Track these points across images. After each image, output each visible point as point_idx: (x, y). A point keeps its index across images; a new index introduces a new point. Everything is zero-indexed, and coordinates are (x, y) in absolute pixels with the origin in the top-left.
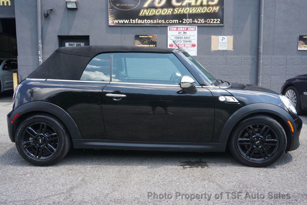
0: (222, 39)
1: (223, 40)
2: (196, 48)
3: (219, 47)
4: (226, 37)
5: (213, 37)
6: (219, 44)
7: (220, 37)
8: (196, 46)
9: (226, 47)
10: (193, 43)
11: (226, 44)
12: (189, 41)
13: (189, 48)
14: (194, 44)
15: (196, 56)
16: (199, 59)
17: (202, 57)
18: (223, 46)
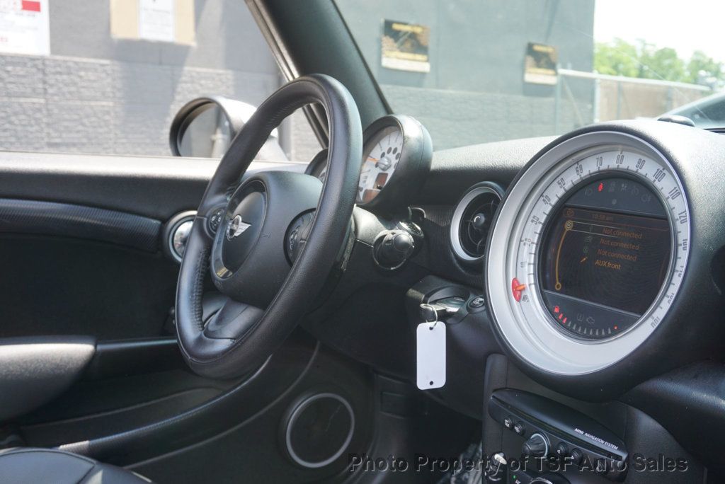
2: (43, 17)
3: (145, 26)
8: (44, 7)
13: (11, 17)
15: (48, 59)
16: (59, 69)
17: (71, 64)
18: (159, 26)
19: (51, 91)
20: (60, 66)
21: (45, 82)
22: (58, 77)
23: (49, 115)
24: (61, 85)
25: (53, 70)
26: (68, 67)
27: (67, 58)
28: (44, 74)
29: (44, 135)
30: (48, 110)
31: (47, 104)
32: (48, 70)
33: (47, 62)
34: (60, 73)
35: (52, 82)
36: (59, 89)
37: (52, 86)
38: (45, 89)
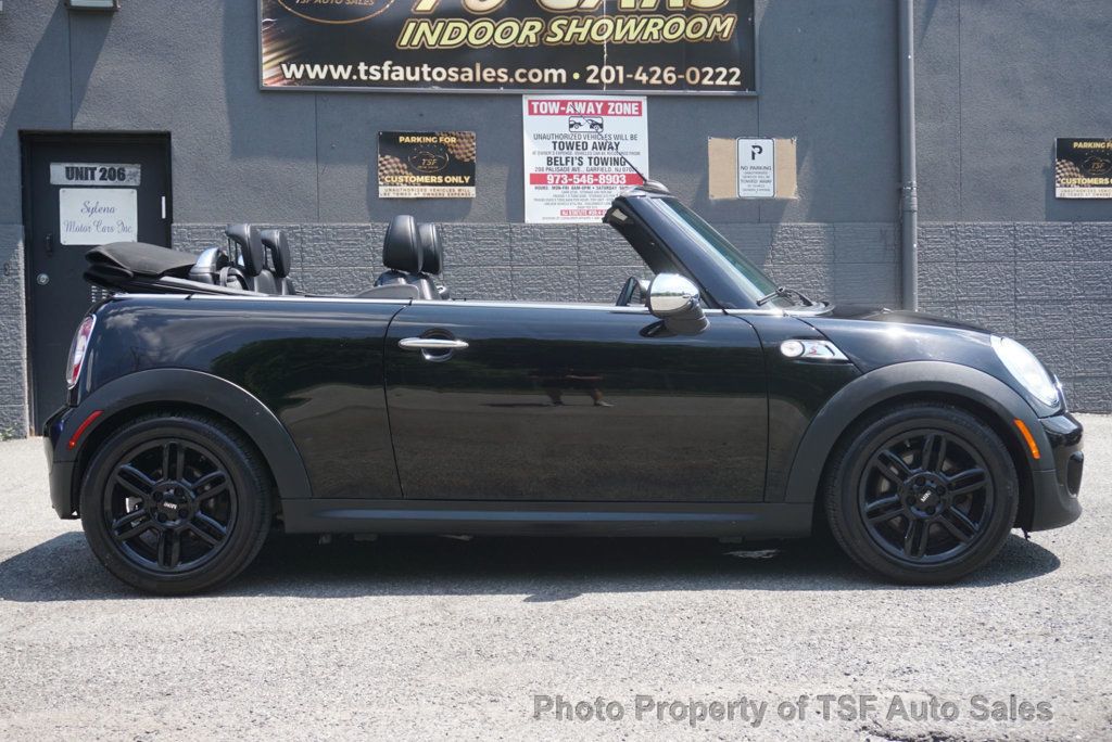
0: (753, 154)
1: (757, 156)
3: (743, 186)
4: (766, 144)
5: (715, 144)
6: (742, 172)
7: (746, 145)
9: (770, 186)
10: (630, 169)
11: (770, 173)
12: (616, 162)
13: (618, 191)
14: (635, 172)
18: (758, 183)
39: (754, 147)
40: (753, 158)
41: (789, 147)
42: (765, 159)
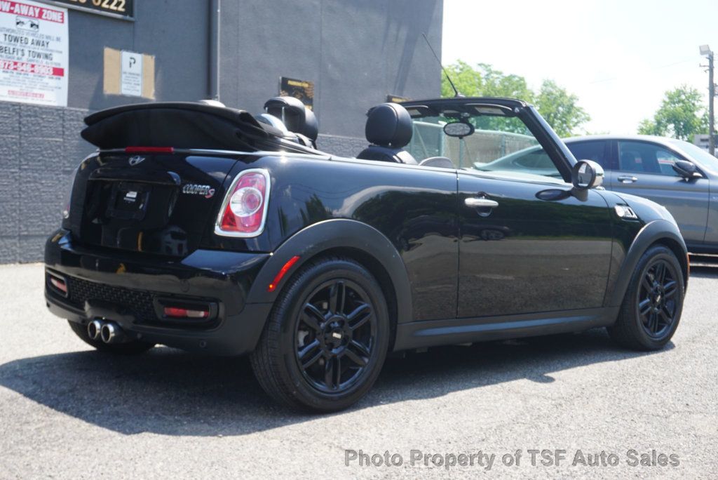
0: (131, 64)
1: (133, 65)
2: (65, 80)
3: (124, 86)
4: (138, 57)
5: (109, 52)
6: (124, 76)
7: (126, 55)
8: (66, 72)
9: (139, 88)
10: (55, 64)
11: (140, 79)
12: (46, 56)
13: (46, 80)
14: (58, 67)
15: (66, 110)
16: (72, 117)
17: (79, 113)
18: (133, 85)
19: (67, 133)
20: (72, 114)
21: (63, 127)
22: (71, 123)
23: (65, 151)
24: (73, 129)
25: (69, 118)
26: (77, 116)
27: (78, 109)
28: (64, 120)
29: (61, 165)
30: (64, 146)
31: (64, 142)
32: (67, 117)
33: (65, 112)
34: (72, 120)
35: (68, 126)
36: (72, 131)
37: (68, 129)
38: (63, 132)
39: (131, 58)
40: (130, 66)
41: (151, 60)
42: (137, 68)
